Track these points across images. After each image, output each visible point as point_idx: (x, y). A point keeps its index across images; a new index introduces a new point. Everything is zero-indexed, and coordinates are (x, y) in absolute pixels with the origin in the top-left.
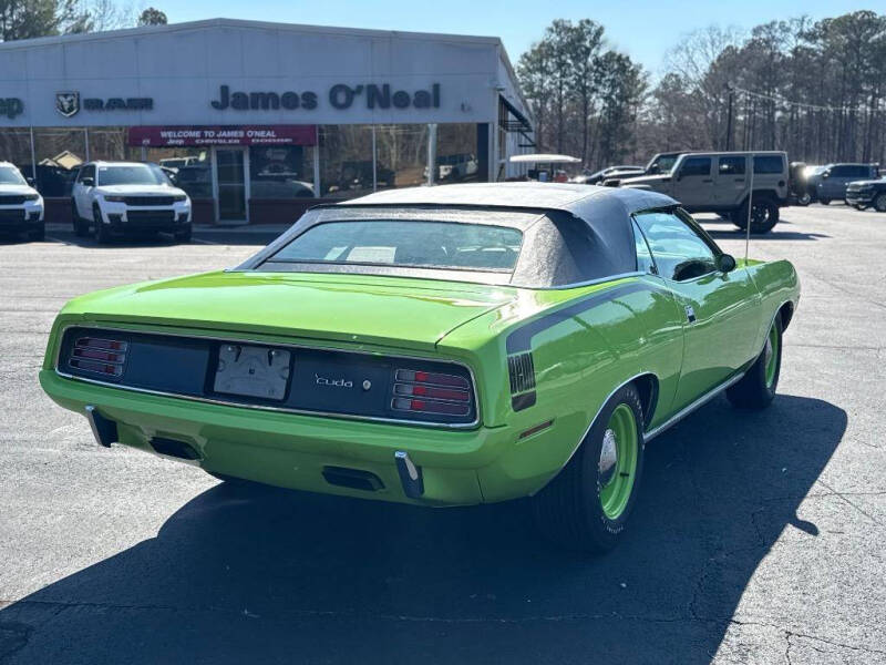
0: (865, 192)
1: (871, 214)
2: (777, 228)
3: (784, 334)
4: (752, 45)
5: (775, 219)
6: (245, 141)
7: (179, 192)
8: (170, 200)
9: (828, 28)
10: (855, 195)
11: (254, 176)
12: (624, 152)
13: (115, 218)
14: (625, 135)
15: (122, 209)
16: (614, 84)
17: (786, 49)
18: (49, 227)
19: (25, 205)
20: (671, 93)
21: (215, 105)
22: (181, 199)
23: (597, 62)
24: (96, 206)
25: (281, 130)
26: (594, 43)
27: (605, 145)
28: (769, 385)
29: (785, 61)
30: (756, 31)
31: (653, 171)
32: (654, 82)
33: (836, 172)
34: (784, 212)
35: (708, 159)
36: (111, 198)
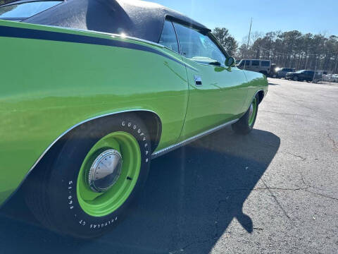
3: (259, 105)
4: (266, 38)
9: (285, 35)
10: (288, 76)
16: (230, 45)
17: (274, 39)
20: (243, 49)
23: (226, 39)
26: (225, 34)
28: (250, 125)
29: (273, 43)
30: (267, 34)
32: (240, 46)
33: (284, 70)
35: (249, 61)
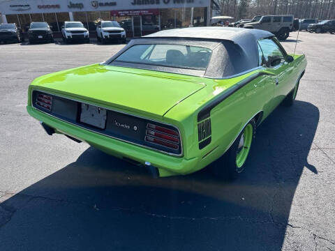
0: (313, 27)
1: (314, 34)
2: (288, 38)
5: (288, 36)
6: (140, 14)
7: (122, 29)
8: (120, 31)
10: (310, 28)
11: (143, 24)
12: (245, 16)
13: (106, 37)
14: (246, 11)
15: (108, 34)
18: (90, 39)
19: (84, 33)
21: (132, 4)
22: (123, 31)
24: (101, 34)
25: (150, 10)
27: (240, 13)
31: (254, 21)
33: (305, 21)
34: (290, 33)
35: (270, 18)
36: (105, 31)
